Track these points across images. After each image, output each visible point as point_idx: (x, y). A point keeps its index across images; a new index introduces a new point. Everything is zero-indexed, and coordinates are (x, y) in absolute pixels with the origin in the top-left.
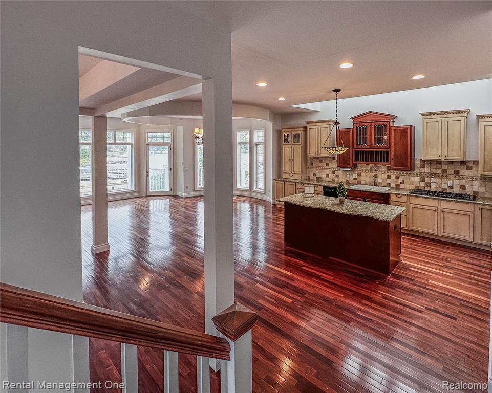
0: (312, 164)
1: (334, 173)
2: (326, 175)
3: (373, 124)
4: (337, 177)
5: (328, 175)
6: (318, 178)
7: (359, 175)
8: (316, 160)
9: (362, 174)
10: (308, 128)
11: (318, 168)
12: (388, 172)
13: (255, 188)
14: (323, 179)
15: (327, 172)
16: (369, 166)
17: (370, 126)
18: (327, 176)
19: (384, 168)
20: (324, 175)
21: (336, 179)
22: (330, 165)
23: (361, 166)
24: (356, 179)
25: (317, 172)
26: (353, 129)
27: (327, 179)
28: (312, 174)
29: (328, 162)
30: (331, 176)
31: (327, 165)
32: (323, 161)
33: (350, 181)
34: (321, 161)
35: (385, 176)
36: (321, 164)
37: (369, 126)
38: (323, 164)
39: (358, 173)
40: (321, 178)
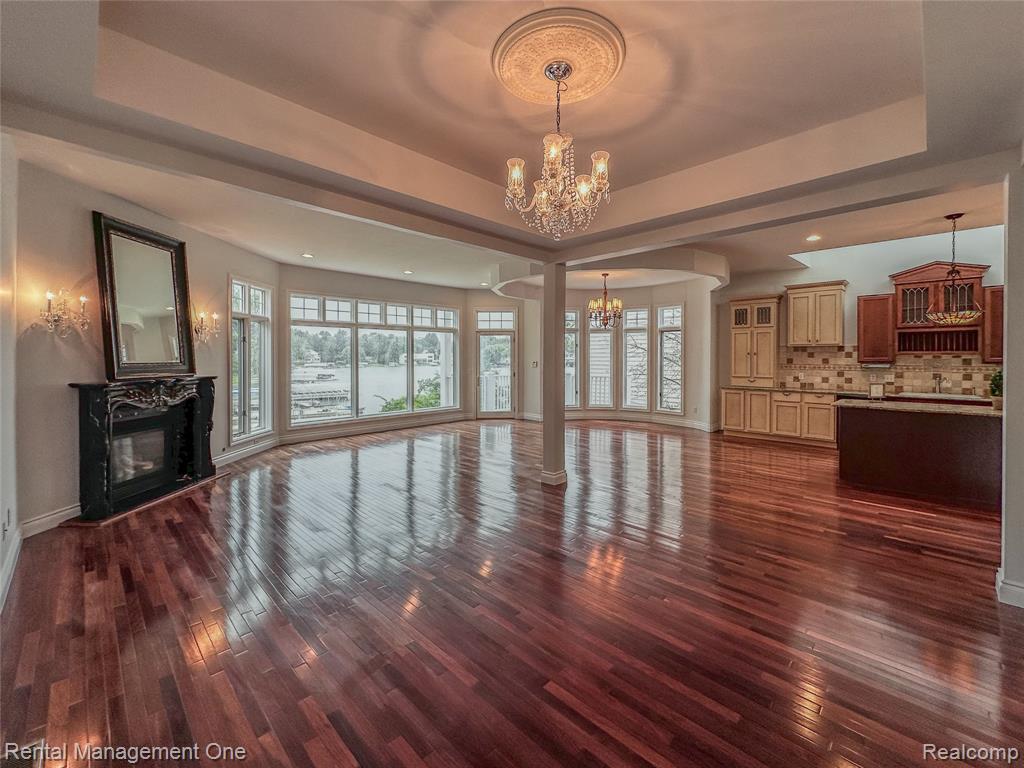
0: (790, 361)
1: (840, 375)
2: (823, 379)
3: (941, 284)
4: (849, 381)
5: (827, 379)
6: (803, 385)
7: (899, 376)
8: (799, 353)
9: (906, 374)
10: (791, 297)
11: (803, 368)
12: (966, 369)
13: (659, 408)
14: (816, 386)
15: (825, 374)
16: (921, 360)
17: (936, 287)
18: (825, 380)
19: (958, 362)
20: (818, 380)
21: (846, 386)
22: (832, 361)
23: (905, 360)
24: (892, 383)
25: (801, 376)
26: (895, 296)
27: (825, 386)
28: (789, 380)
29: (826, 356)
30: (834, 380)
31: (826, 361)
32: (815, 355)
34: (811, 355)
35: (958, 377)
36: (811, 361)
37: (932, 289)
38: (817, 361)
39: (897, 373)
40: (812, 384)
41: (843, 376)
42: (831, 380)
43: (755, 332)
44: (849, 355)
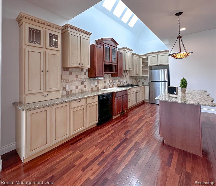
1: (82, 84)
2: (76, 86)
4: (85, 87)
6: (68, 92)
7: (98, 83)
8: (65, 72)
10: (70, 33)
11: (67, 81)
12: (109, 79)
14: (73, 92)
15: (77, 84)
18: (77, 88)
19: (108, 76)
20: (74, 88)
22: (79, 77)
25: (67, 86)
27: (77, 91)
29: (77, 74)
31: (77, 77)
32: (73, 73)
33: (93, 88)
34: (71, 73)
36: (71, 77)
38: (73, 77)
39: (97, 81)
40: (72, 91)
41: (83, 84)
42: (79, 87)
43: (47, 53)
44: (85, 73)
